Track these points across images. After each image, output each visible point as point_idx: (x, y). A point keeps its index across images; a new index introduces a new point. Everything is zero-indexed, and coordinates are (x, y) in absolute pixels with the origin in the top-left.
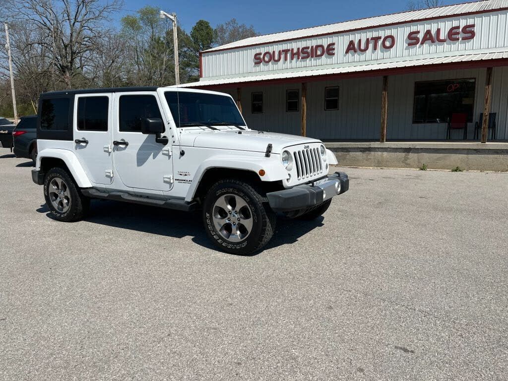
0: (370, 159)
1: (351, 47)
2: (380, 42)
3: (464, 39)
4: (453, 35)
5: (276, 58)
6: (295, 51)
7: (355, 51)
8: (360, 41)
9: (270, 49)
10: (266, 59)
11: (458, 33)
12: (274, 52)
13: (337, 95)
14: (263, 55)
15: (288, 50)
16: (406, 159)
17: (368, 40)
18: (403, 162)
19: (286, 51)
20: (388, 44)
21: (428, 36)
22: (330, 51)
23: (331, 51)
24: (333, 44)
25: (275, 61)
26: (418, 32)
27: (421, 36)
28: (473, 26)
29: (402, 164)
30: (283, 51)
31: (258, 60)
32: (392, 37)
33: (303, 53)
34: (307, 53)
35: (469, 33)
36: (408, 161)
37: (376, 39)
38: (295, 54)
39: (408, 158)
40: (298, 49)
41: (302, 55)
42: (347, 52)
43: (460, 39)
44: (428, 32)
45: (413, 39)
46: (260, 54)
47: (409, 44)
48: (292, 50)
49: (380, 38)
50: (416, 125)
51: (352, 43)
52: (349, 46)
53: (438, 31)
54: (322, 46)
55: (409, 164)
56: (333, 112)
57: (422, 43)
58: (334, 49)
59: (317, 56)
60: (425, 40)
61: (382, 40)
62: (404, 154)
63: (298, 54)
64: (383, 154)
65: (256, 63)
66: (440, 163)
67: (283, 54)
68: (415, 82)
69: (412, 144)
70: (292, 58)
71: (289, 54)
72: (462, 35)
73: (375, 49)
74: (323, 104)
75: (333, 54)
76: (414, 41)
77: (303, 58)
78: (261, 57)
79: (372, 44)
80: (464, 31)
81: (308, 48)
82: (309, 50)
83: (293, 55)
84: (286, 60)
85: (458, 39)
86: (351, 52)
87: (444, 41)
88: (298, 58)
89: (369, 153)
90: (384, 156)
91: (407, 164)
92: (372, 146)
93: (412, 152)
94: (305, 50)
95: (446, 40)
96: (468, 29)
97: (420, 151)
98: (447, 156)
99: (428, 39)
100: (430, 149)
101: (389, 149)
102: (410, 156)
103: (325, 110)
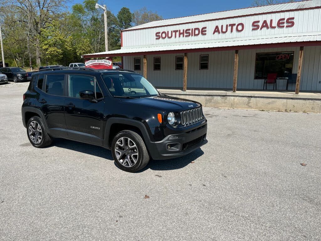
0: (227, 102)
1: (217, 30)
2: (235, 27)
3: (287, 27)
4: (280, 24)
5: (170, 35)
6: (182, 31)
7: (219, 33)
8: (222, 26)
9: (165, 29)
10: (164, 35)
11: (284, 23)
12: (168, 32)
13: (207, 60)
14: (161, 33)
15: (177, 31)
16: (249, 103)
17: (227, 25)
18: (247, 105)
19: (176, 31)
20: (240, 28)
21: (265, 24)
22: (203, 31)
24: (205, 28)
25: (169, 38)
26: (258, 22)
27: (260, 24)
28: (293, 18)
29: (246, 106)
30: (174, 31)
31: (158, 36)
32: (242, 25)
33: (186, 33)
34: (189, 33)
35: (291, 23)
37: (232, 25)
40: (184, 30)
42: (214, 33)
43: (285, 27)
44: (265, 22)
45: (255, 26)
46: (159, 33)
47: (253, 29)
48: (180, 30)
49: (234, 25)
50: (256, 80)
51: (217, 27)
52: (216, 29)
53: (271, 21)
54: (198, 29)
55: (251, 106)
56: (205, 71)
57: (261, 29)
58: (206, 31)
59: (195, 35)
60: (263, 27)
61: (236, 26)
62: (247, 100)
63: (183, 33)
64: (234, 99)
65: (156, 39)
66: (270, 106)
67: (174, 34)
68: (256, 53)
69: (253, 94)
70: (179, 36)
71: (178, 33)
72: (285, 25)
73: (232, 31)
74: (198, 66)
75: (205, 34)
76: (256, 28)
77: (186, 36)
78: (160, 35)
79: (229, 28)
80: (287, 22)
81: (189, 30)
82: (190, 31)
83: (180, 34)
84: (175, 37)
85: (283, 27)
86: (216, 34)
87: (274, 27)
88: (183, 36)
89: (226, 99)
90: (235, 101)
91: (249, 106)
92: (227, 95)
93: (252, 99)
94: (187, 31)
95: (276, 27)
96: (290, 20)
97: (257, 98)
98: (274, 102)
99: (265, 26)
100: (264, 97)
101: (238, 96)
102: (251, 101)
103: (200, 69)
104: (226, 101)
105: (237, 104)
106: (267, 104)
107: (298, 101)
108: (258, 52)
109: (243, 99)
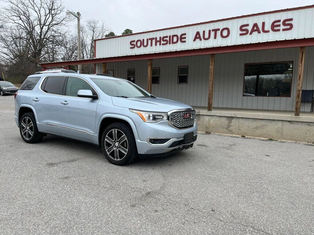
0: (200, 124)
2: (219, 33)
3: (284, 30)
4: (274, 27)
5: (145, 44)
6: (158, 39)
7: (201, 40)
8: (204, 32)
9: (141, 37)
10: (139, 44)
11: (279, 26)
13: (187, 73)
14: (136, 41)
15: (153, 39)
16: (229, 126)
17: (210, 31)
18: (226, 129)
20: (225, 33)
21: (255, 28)
23: (183, 40)
24: (185, 34)
25: (144, 46)
26: (248, 25)
27: (250, 28)
28: (291, 20)
30: (150, 39)
31: (133, 45)
32: (227, 29)
34: (166, 40)
36: (231, 128)
37: (216, 31)
38: (158, 41)
39: (230, 126)
40: (160, 38)
41: (162, 42)
43: (281, 30)
44: (255, 25)
45: (244, 31)
46: (134, 41)
47: (241, 35)
48: (156, 38)
49: (219, 30)
50: (245, 98)
51: (198, 33)
52: (196, 35)
53: (264, 23)
54: (177, 36)
55: (231, 131)
57: (251, 34)
58: (185, 38)
59: (173, 43)
60: (253, 31)
62: (227, 122)
63: (160, 41)
64: (209, 121)
65: (131, 48)
66: (259, 132)
67: (149, 41)
69: (234, 114)
70: (156, 45)
71: (154, 41)
72: (282, 27)
73: (215, 38)
74: (176, 79)
75: (185, 42)
76: (244, 32)
77: (163, 44)
78: (135, 43)
79: (213, 34)
80: (284, 24)
81: (167, 37)
82: (168, 39)
83: (156, 42)
84: (151, 45)
85: (279, 30)
86: (198, 40)
87: (268, 32)
88: (160, 44)
89: (199, 120)
90: (211, 122)
91: (229, 130)
92: (201, 114)
93: (234, 120)
94: (165, 39)
95: (269, 31)
96: (287, 22)
97: (240, 120)
98: (263, 126)
99: (255, 31)
100: (249, 118)
101: (215, 117)
102: (232, 124)
103: (178, 84)
104: (199, 122)
105: (213, 127)
106: (254, 128)
107: (299, 126)
108: (248, 62)
109: (222, 120)
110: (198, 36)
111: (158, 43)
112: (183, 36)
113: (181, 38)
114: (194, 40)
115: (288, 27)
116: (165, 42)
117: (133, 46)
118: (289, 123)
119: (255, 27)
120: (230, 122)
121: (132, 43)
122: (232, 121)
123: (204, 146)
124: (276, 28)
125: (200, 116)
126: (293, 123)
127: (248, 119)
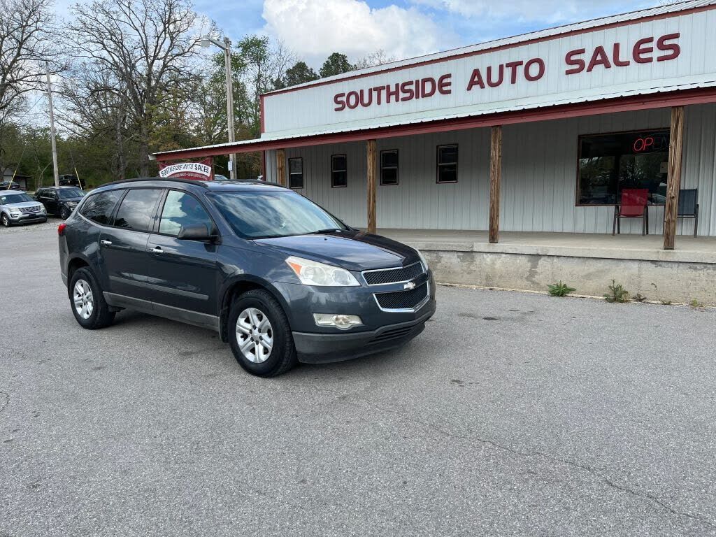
0: (474, 271)
2: (520, 70)
3: (660, 59)
4: (639, 53)
5: (366, 100)
6: (393, 89)
7: (482, 87)
8: (489, 69)
9: (356, 86)
10: (353, 100)
11: (650, 50)
12: (362, 91)
13: (456, 159)
14: (346, 95)
15: (383, 88)
16: (532, 273)
17: (501, 67)
18: (527, 279)
19: (379, 89)
20: (534, 70)
21: (599, 58)
23: (445, 89)
24: (449, 76)
25: (365, 105)
26: (582, 51)
27: (587, 58)
28: (676, 36)
29: (527, 283)
30: (375, 89)
31: (341, 103)
32: (539, 61)
33: (405, 91)
34: (410, 91)
35: (670, 48)
36: (536, 278)
37: (514, 66)
38: (393, 93)
39: (536, 273)
40: (397, 85)
41: (402, 95)
43: (655, 59)
44: (599, 50)
45: (574, 63)
46: (343, 95)
47: (569, 72)
48: (388, 87)
49: (520, 63)
50: (581, 209)
51: (476, 73)
52: (473, 77)
53: (617, 46)
54: (431, 80)
55: (538, 284)
56: (449, 186)
57: (590, 70)
58: (449, 84)
59: (424, 96)
60: (594, 62)
61: (524, 66)
62: (529, 265)
63: (396, 93)
64: (493, 263)
65: (337, 110)
66: (592, 284)
67: (375, 94)
68: (580, 137)
69: (542, 249)
70: (388, 101)
71: (384, 93)
72: (657, 53)
73: (513, 81)
74: (433, 173)
75: (449, 92)
76: (576, 67)
77: (404, 99)
78: (344, 99)
79: (508, 72)
80: (661, 46)
81: (411, 83)
82: (413, 87)
83: (389, 94)
84: (379, 103)
85: (650, 60)
86: (476, 88)
87: (627, 64)
88: (397, 100)
89: (472, 261)
90: (496, 267)
91: (533, 282)
92: (475, 249)
93: (542, 262)
94: (406, 88)
95: (629, 62)
96: (667, 42)
97: (556, 260)
98: (602, 271)
99: (599, 62)
100: (572, 257)
101: (503, 255)
102: (539, 269)
103: (437, 183)
104: (472, 268)
105: (501, 277)
107: (674, 270)
108: (584, 131)
109: (518, 261)
110: (476, 79)
111: (393, 98)
112: (445, 81)
113: (441, 85)
114: (469, 88)
115: (670, 52)
116: (408, 95)
117: (340, 106)
118: (653, 266)
119: (599, 54)
120: (535, 266)
121: (339, 99)
122: (538, 264)
123: (470, 316)
124: (642, 56)
125: (474, 254)
126: (661, 266)
127: (571, 259)
